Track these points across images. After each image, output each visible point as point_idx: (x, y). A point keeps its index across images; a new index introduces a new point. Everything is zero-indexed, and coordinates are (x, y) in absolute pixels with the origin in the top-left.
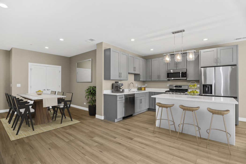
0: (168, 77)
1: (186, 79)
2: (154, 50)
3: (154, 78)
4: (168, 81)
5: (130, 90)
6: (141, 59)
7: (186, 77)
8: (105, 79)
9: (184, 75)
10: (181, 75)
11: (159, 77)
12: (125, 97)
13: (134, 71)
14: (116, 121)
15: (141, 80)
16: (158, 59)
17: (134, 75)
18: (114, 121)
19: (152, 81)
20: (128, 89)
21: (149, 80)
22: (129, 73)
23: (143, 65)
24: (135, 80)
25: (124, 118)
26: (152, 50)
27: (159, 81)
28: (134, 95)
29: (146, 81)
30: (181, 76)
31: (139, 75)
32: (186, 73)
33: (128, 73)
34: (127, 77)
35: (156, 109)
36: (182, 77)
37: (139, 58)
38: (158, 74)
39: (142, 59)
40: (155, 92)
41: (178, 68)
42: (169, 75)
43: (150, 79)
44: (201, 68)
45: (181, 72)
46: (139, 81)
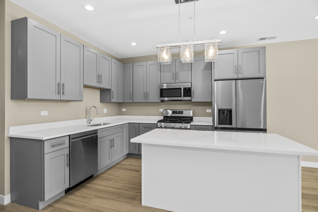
0: (161, 96)
1: (191, 100)
2: (137, 44)
3: (139, 98)
4: (162, 102)
5: (91, 120)
6: (113, 60)
7: (190, 96)
8: (14, 97)
9: (188, 92)
10: (182, 91)
11: (146, 95)
12: (71, 141)
13: (100, 81)
14: (41, 205)
15: (113, 100)
16: (144, 63)
17: (99, 91)
18: (38, 209)
19: (134, 104)
20: (86, 120)
21: (129, 101)
22: (86, 86)
23: (117, 73)
24: (101, 101)
25: (68, 191)
26: (134, 44)
27: (146, 103)
28: (97, 133)
29: (123, 103)
30: (182, 95)
31: (108, 90)
32: (190, 89)
33: (82, 86)
34: (81, 95)
35: (141, 155)
36: (184, 96)
37: (110, 59)
38: (145, 91)
39: (117, 62)
40: (139, 123)
41: (177, 81)
42: (163, 93)
43: (131, 99)
44: (215, 80)
45: (182, 88)
46: (110, 102)
